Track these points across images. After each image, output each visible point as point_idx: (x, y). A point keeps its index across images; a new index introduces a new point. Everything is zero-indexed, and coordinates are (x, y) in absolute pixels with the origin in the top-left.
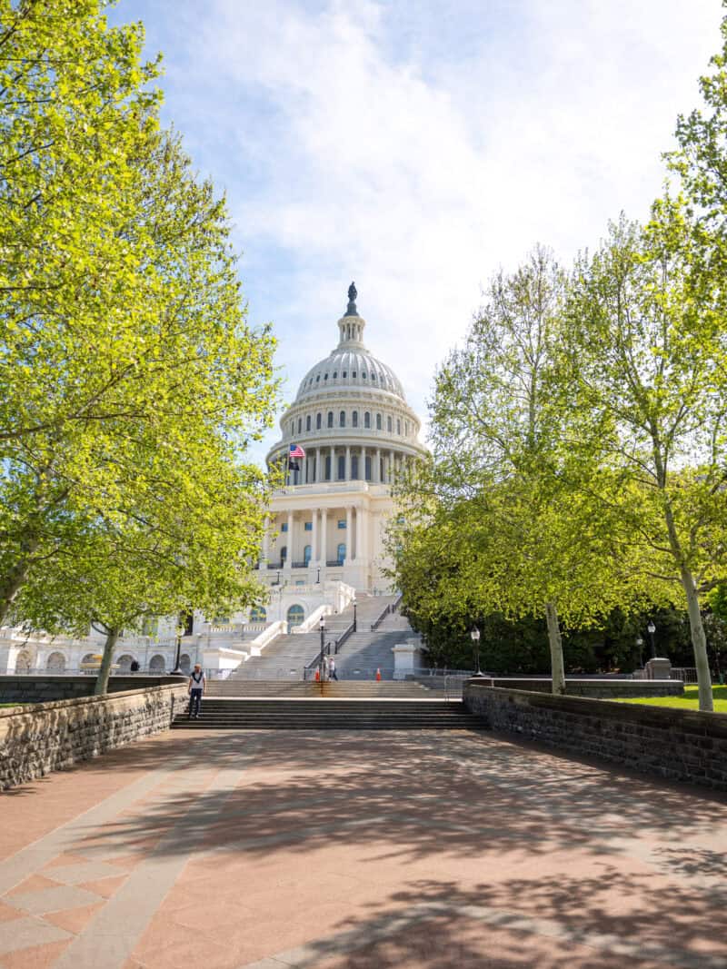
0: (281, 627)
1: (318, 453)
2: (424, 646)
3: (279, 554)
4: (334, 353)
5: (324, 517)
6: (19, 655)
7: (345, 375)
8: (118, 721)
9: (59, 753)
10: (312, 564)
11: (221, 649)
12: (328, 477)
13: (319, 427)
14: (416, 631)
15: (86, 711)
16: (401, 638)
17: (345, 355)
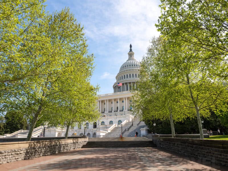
0: (115, 125)
1: (125, 84)
2: (148, 128)
3: (116, 108)
4: (127, 61)
5: (126, 99)
6: (58, 134)
7: (130, 65)
8: (64, 146)
9: (45, 152)
10: (124, 110)
11: (101, 131)
12: (127, 90)
13: (125, 78)
14: (146, 125)
15: (53, 143)
16: (143, 127)
17: (130, 61)
